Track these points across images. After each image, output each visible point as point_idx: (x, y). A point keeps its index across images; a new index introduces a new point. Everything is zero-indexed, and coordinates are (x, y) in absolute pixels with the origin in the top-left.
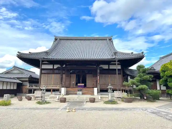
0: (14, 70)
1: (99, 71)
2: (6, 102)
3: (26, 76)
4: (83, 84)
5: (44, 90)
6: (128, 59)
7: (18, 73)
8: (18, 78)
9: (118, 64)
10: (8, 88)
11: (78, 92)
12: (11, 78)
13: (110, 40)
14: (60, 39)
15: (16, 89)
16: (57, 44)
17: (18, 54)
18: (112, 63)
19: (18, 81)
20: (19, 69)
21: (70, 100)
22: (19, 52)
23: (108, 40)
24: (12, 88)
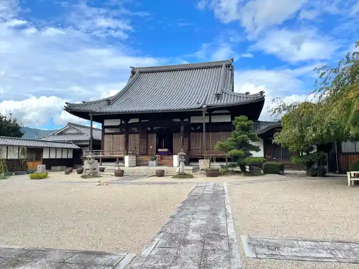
0: (69, 128)
1: (182, 128)
2: (39, 175)
3: (86, 137)
4: (166, 150)
5: (90, 159)
6: (243, 105)
7: (75, 134)
8: (75, 142)
9: (206, 115)
10: (59, 156)
11: (150, 162)
12: (64, 142)
13: (229, 67)
14: (140, 73)
15: (72, 157)
16: (134, 82)
17: (66, 105)
18: (215, 112)
19: (74, 146)
20: (76, 128)
21: (134, 173)
22: (67, 103)
23: (224, 67)
24: (65, 156)
